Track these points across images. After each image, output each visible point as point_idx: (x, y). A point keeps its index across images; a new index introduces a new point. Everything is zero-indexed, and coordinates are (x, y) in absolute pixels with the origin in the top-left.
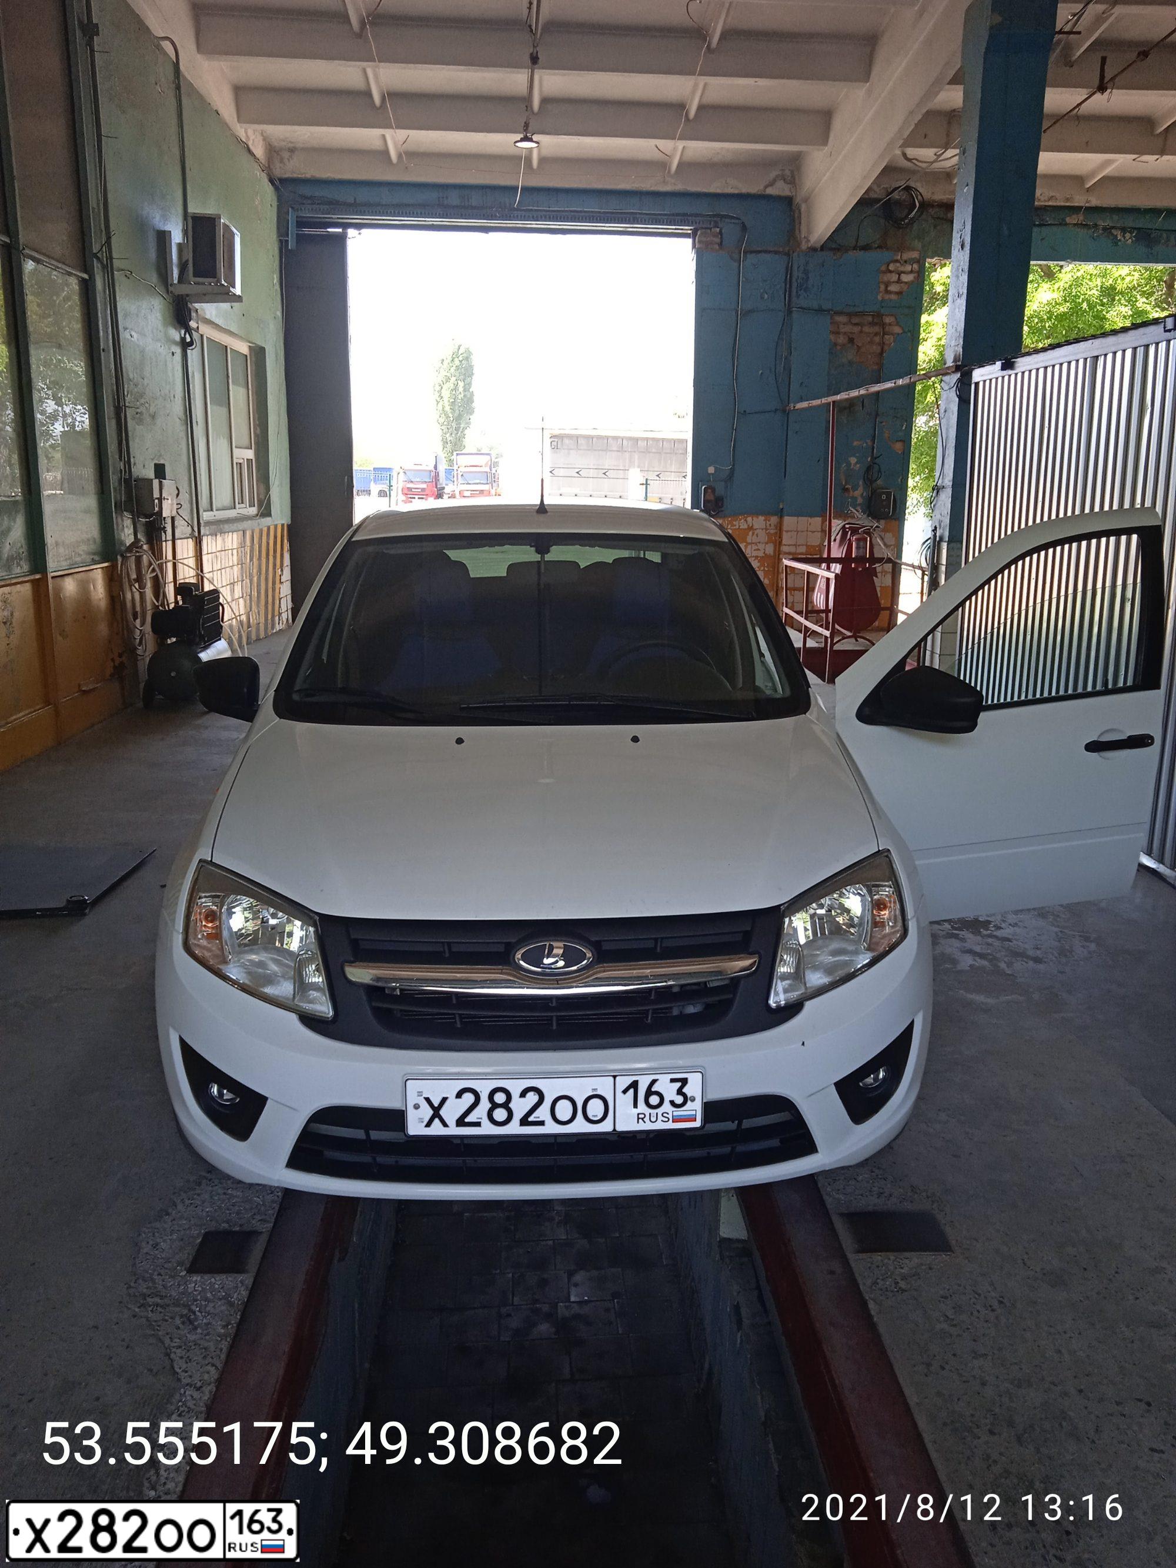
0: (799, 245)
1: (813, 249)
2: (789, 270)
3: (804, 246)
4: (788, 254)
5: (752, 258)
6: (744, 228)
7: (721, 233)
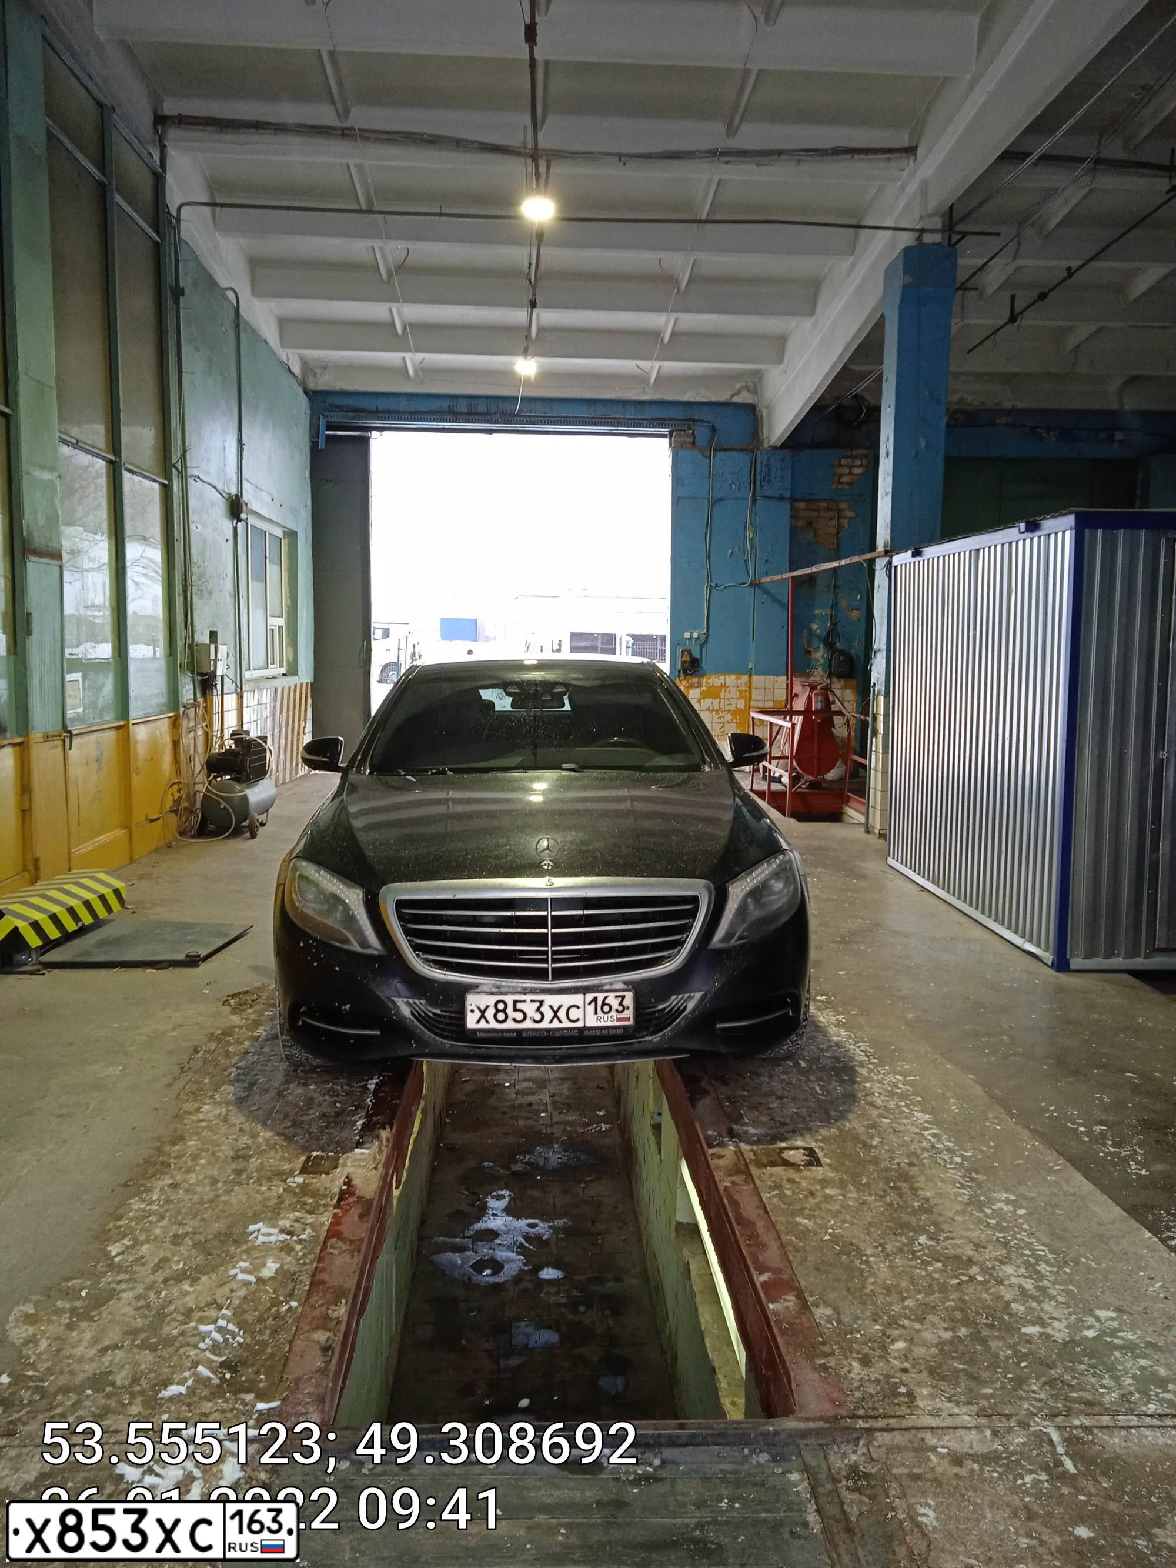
0: (762, 444)
1: (775, 448)
2: (753, 464)
3: (766, 445)
4: (752, 451)
5: (720, 454)
6: (714, 430)
7: (693, 434)
